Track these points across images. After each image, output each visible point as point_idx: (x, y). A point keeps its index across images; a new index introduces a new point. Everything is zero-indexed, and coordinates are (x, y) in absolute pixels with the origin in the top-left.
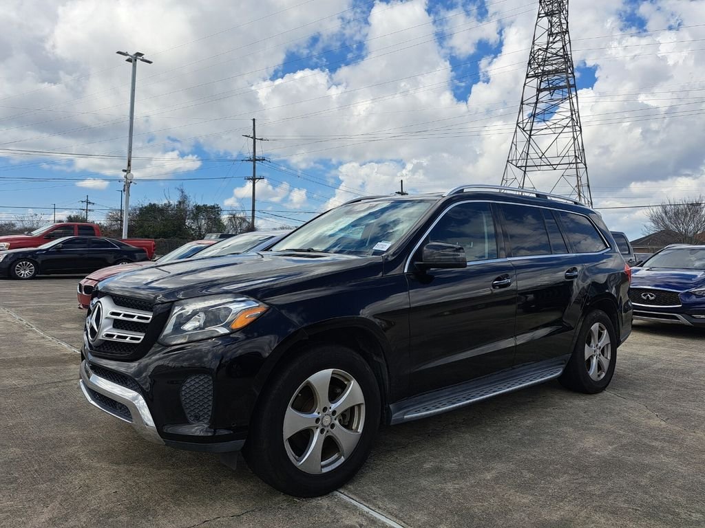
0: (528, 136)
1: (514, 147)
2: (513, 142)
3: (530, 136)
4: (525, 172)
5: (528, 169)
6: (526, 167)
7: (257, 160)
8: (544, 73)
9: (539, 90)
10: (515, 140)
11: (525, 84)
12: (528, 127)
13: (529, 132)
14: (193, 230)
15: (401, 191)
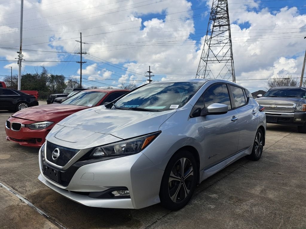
0: (208, 47)
1: (203, 51)
4: (207, 63)
6: (207, 61)
7: (83, 53)
10: (204, 49)
11: (209, 23)
12: (209, 43)
13: (209, 45)
14: (50, 87)
15: (149, 71)
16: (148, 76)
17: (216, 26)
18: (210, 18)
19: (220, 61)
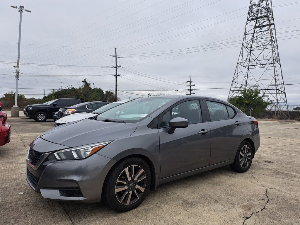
0: (249, 51)
1: (241, 56)
2: (240, 54)
3: (251, 51)
4: (248, 69)
5: (250, 67)
6: (249, 66)
7: (117, 67)
8: (258, 18)
9: (255, 27)
10: (241, 53)
11: (246, 24)
12: (249, 46)
13: (250, 49)
15: (189, 81)
16: (189, 86)
17: (258, 27)
18: (248, 19)
19: (264, 66)
